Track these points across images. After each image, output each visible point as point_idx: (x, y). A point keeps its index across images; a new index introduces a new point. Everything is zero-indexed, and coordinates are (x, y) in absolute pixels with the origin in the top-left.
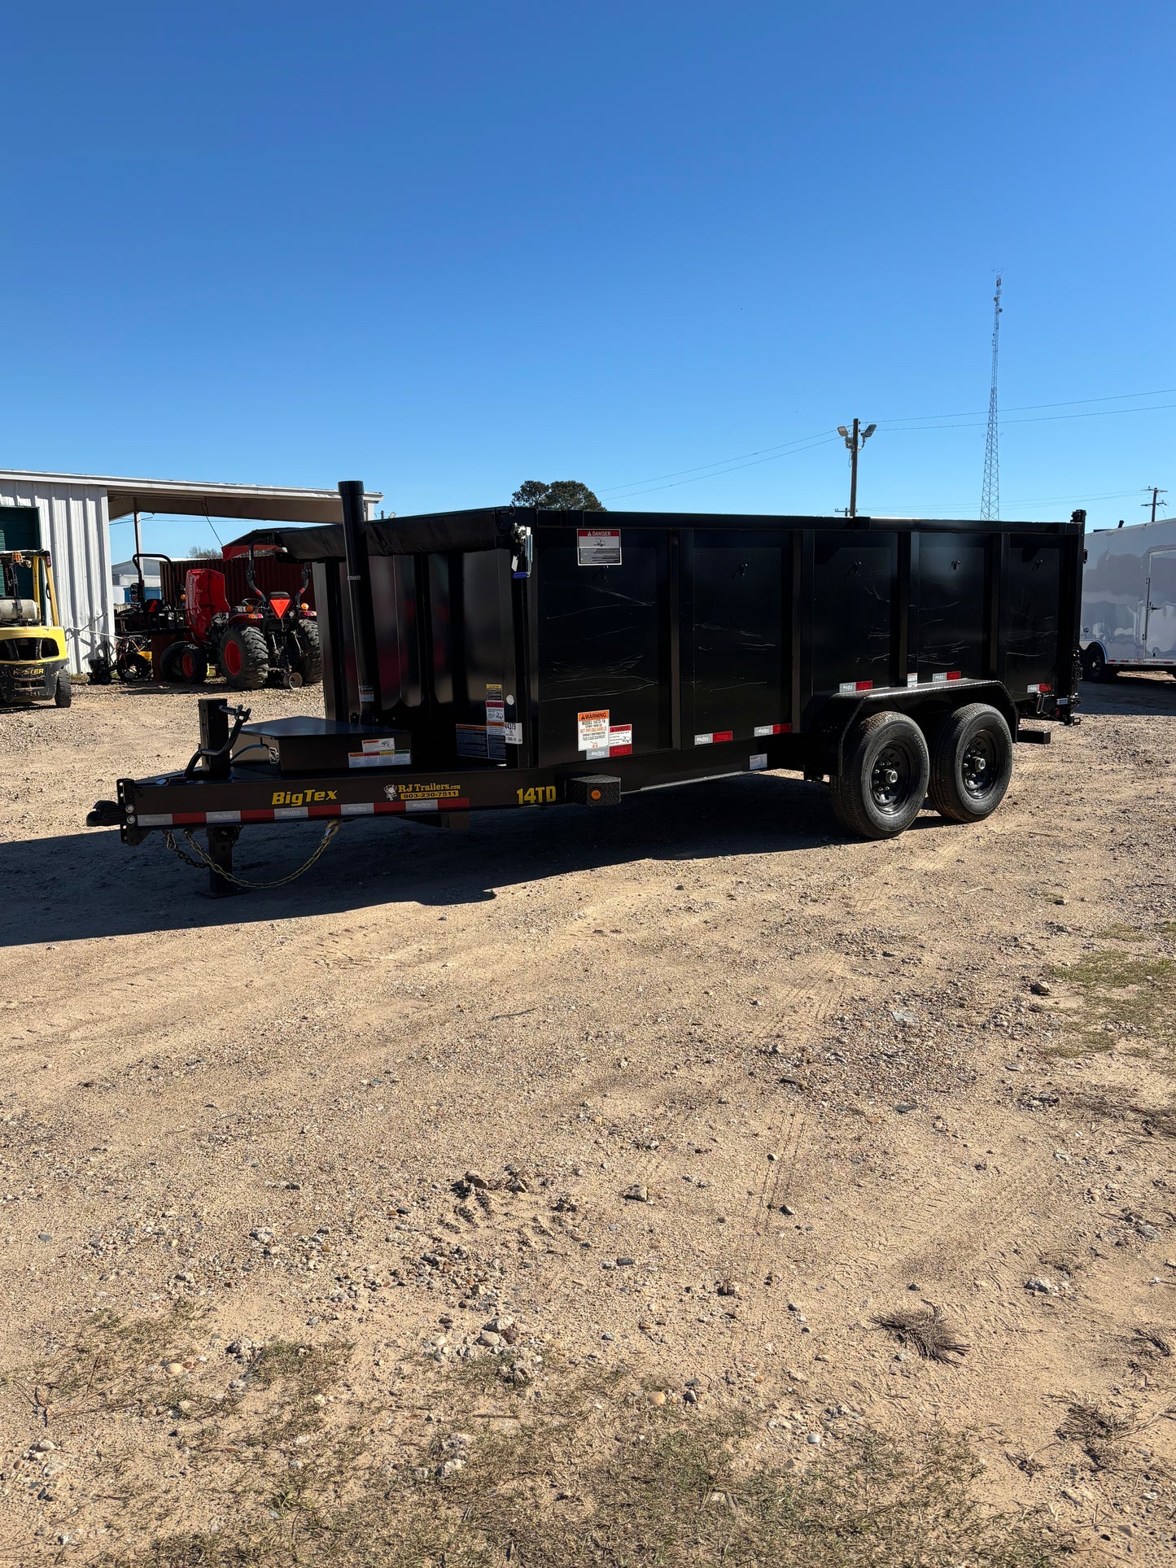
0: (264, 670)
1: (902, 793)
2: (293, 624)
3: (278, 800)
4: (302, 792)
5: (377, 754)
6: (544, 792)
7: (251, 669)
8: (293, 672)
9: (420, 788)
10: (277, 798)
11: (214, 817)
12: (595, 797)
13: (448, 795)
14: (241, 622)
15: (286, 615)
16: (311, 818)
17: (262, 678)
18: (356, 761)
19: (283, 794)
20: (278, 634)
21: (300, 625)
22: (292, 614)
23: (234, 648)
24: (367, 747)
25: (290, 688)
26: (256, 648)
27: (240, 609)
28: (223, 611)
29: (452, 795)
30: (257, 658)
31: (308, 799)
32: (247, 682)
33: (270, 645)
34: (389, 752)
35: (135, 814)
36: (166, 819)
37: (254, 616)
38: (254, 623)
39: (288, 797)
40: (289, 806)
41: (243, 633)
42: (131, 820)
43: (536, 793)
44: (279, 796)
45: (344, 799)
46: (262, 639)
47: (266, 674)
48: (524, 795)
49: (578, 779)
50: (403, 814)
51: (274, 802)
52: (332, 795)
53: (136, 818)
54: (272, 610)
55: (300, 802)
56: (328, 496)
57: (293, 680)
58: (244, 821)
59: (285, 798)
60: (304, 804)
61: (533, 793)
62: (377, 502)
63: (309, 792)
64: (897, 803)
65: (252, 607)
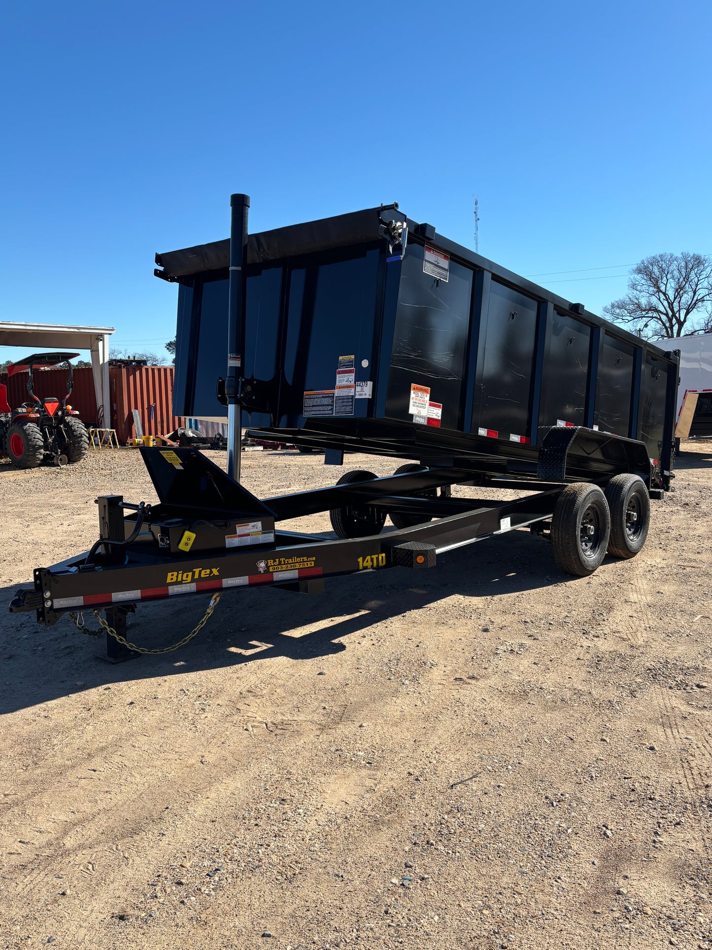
0: (41, 454)
1: (596, 541)
2: (61, 420)
3: (172, 579)
4: (192, 571)
5: (248, 535)
6: (377, 558)
7: (31, 454)
8: (61, 454)
9: (284, 561)
10: (171, 577)
11: (119, 596)
12: (418, 560)
13: (306, 566)
14: (22, 420)
15: (56, 414)
16: (198, 592)
17: (39, 459)
18: (232, 542)
19: (175, 574)
20: (50, 427)
21: (65, 420)
22: (60, 413)
23: (17, 439)
24: (240, 530)
25: (59, 466)
26: (34, 438)
27: (20, 410)
28: (6, 411)
29: (309, 565)
30: (36, 445)
31: (196, 576)
32: (28, 463)
33: (44, 436)
34: (257, 533)
35: (51, 599)
36: (79, 601)
37: (33, 416)
38: (33, 420)
39: (180, 576)
40: (180, 583)
41: (25, 427)
42: (49, 604)
43: (372, 560)
44: (172, 575)
45: (224, 574)
46: (39, 431)
47: (42, 457)
48: (363, 561)
49: (399, 546)
50: (272, 583)
51: (169, 581)
52: (215, 572)
53: (52, 602)
54: (46, 410)
55: (189, 579)
56: (76, 330)
57: (61, 460)
58: (144, 599)
59: (177, 577)
60: (193, 580)
61: (369, 560)
62: (110, 334)
63: (197, 571)
64: (593, 548)
65: (30, 409)
